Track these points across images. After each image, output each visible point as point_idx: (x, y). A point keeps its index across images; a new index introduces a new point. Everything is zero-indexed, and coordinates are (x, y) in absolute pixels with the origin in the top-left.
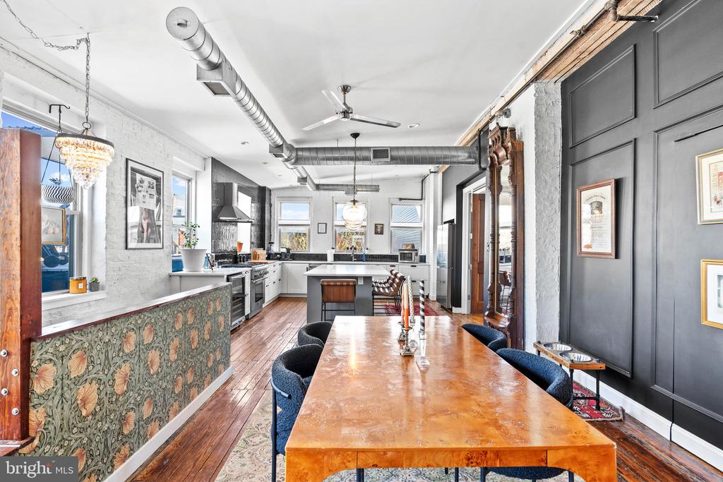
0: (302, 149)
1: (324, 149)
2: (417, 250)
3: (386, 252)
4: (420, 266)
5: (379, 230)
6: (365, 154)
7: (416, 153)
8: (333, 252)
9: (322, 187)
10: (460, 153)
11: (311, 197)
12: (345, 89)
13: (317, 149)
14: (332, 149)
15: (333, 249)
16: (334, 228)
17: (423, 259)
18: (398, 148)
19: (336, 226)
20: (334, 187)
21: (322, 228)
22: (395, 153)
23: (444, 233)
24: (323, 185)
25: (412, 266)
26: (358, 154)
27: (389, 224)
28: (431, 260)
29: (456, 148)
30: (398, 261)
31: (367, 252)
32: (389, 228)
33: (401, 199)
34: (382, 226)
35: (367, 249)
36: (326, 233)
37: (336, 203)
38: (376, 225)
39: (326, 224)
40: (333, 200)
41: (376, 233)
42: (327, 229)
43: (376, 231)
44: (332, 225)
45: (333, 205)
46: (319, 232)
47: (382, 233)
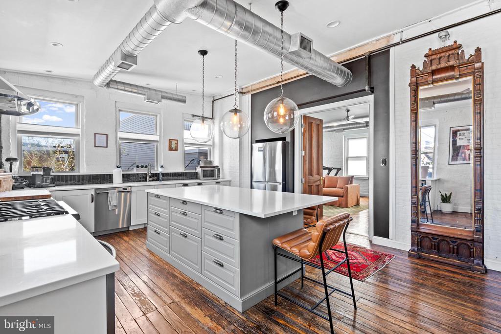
2: (218, 166)
5: (173, 146)
8: (121, 171)
15: (118, 167)
16: (118, 141)
19: (121, 138)
20: (133, 88)
21: (101, 140)
25: (216, 183)
27: (183, 140)
32: (183, 145)
33: (194, 116)
34: (176, 142)
35: (162, 167)
36: (107, 147)
37: (120, 110)
38: (170, 140)
39: (107, 135)
40: (116, 105)
41: (171, 149)
42: (109, 142)
43: (170, 147)
44: (116, 137)
45: (116, 111)
46: (96, 145)
47: (176, 150)
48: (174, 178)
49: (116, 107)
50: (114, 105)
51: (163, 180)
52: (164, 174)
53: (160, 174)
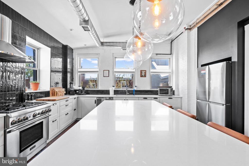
2: (172, 87)
3: (148, 88)
5: (143, 74)
8: (114, 88)
9: (106, 44)
11: (99, 54)
15: (113, 86)
16: (114, 73)
19: (115, 72)
20: (114, 44)
21: (106, 73)
24: (106, 42)
25: (169, 98)
27: (150, 70)
30: (158, 94)
32: (150, 73)
33: (157, 54)
34: (145, 71)
35: (136, 86)
36: (109, 76)
37: (115, 58)
38: (141, 71)
39: (109, 71)
40: (113, 55)
41: (141, 76)
42: (110, 74)
43: (141, 75)
44: (113, 71)
45: (113, 58)
46: (104, 76)
47: (145, 76)
48: (143, 93)
49: (113, 56)
50: (112, 55)
51: (136, 94)
52: (136, 91)
53: (134, 91)
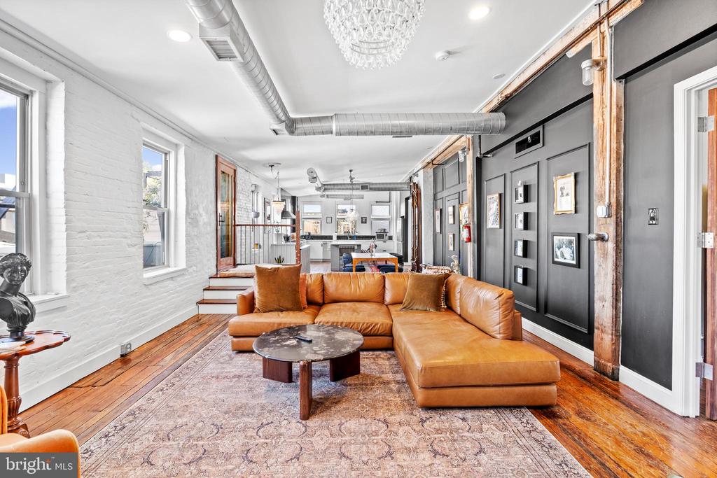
0: (327, 185)
1: (337, 184)
2: (387, 233)
3: (369, 234)
4: (389, 242)
5: (364, 221)
6: (357, 186)
7: (382, 186)
8: (336, 235)
10: (403, 186)
12: (351, 171)
13: (334, 185)
14: (341, 184)
15: (336, 232)
17: (390, 238)
18: (373, 184)
19: (338, 219)
21: (329, 220)
22: (371, 186)
23: (400, 222)
25: (384, 242)
26: (354, 187)
27: (370, 217)
28: (395, 238)
29: (400, 183)
30: (375, 239)
31: (356, 234)
32: (370, 220)
33: (377, 202)
36: (332, 223)
38: (362, 217)
39: (331, 217)
